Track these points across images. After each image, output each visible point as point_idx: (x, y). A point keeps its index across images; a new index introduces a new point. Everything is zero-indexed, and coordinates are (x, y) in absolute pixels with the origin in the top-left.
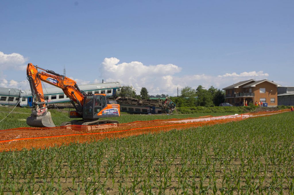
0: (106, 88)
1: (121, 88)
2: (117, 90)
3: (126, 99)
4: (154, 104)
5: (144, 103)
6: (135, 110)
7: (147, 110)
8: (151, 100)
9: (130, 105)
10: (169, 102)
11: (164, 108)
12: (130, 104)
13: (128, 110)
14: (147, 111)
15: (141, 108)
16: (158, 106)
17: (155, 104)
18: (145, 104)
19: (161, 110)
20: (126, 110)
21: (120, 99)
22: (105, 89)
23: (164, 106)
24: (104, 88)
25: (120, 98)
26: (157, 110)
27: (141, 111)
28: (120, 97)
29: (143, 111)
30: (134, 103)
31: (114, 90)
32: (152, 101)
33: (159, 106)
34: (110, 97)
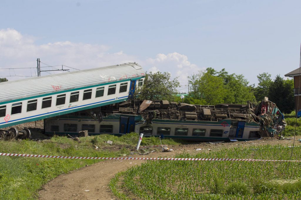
0: (118, 79)
1: (143, 77)
2: (137, 83)
3: (165, 107)
4: (241, 115)
5: (217, 115)
6: (190, 134)
7: (221, 131)
8: (227, 107)
9: (180, 121)
10: (271, 108)
11: (267, 125)
12: (180, 117)
13: (172, 134)
14: (221, 135)
15: (208, 128)
16: (253, 121)
17: (245, 116)
18: (221, 117)
19: (258, 129)
20: (168, 133)
21: (150, 108)
22: (116, 82)
23: (265, 119)
24: (114, 79)
25: (151, 105)
26: (247, 130)
27: (208, 134)
28: (149, 102)
29: (211, 135)
30: (189, 114)
31: (133, 82)
32: (229, 108)
33: (255, 120)
34: (123, 101)
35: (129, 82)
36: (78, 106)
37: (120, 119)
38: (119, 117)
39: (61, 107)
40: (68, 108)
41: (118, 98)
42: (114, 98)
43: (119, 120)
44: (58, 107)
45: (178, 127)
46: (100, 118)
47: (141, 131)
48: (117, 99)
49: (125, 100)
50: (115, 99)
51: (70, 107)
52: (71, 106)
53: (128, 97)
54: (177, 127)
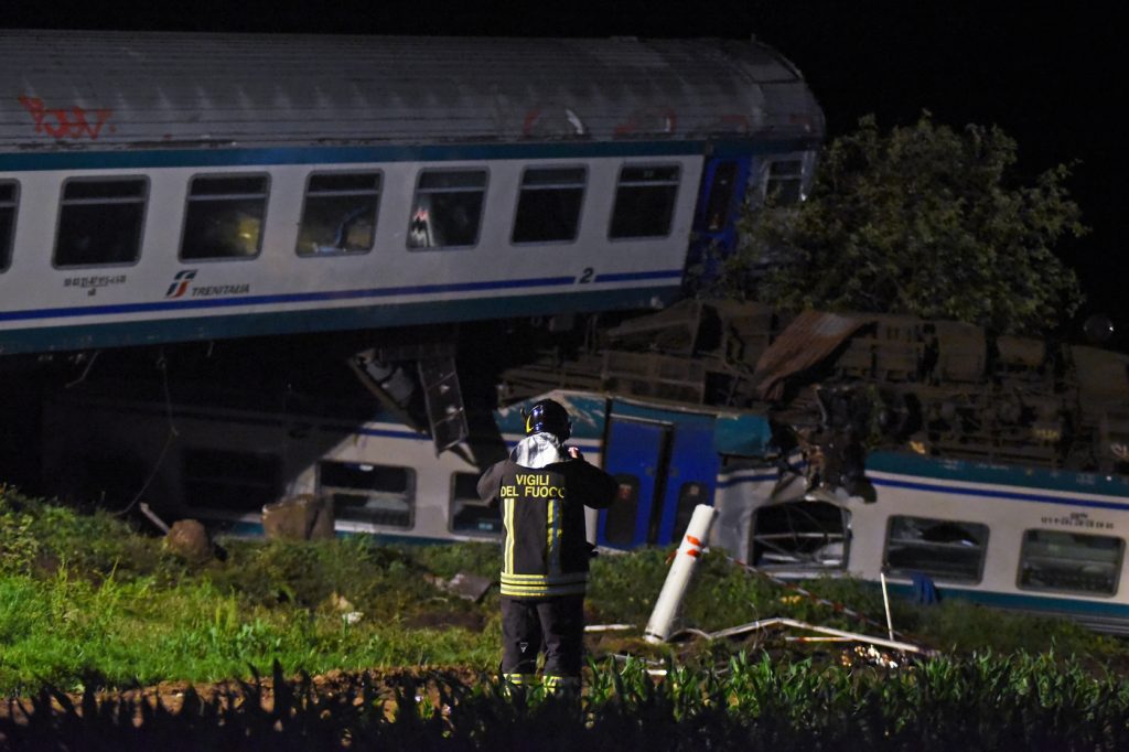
0: (604, 129)
22: (587, 147)
28: (830, 326)
34: (641, 304)
35: (692, 168)
36: (252, 293)
37: (604, 436)
38: (595, 416)
39: (104, 281)
40: (159, 296)
41: (601, 279)
42: (565, 274)
43: (595, 443)
44: (76, 282)
45: (1044, 520)
46: (445, 415)
47: (759, 537)
48: (592, 287)
49: (654, 302)
50: (570, 280)
51: (188, 296)
52: (192, 284)
53: (676, 281)
54: (1038, 525)
